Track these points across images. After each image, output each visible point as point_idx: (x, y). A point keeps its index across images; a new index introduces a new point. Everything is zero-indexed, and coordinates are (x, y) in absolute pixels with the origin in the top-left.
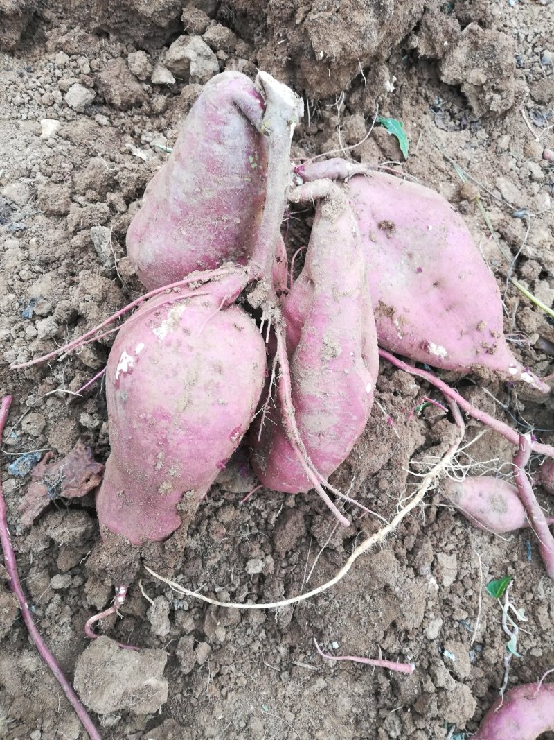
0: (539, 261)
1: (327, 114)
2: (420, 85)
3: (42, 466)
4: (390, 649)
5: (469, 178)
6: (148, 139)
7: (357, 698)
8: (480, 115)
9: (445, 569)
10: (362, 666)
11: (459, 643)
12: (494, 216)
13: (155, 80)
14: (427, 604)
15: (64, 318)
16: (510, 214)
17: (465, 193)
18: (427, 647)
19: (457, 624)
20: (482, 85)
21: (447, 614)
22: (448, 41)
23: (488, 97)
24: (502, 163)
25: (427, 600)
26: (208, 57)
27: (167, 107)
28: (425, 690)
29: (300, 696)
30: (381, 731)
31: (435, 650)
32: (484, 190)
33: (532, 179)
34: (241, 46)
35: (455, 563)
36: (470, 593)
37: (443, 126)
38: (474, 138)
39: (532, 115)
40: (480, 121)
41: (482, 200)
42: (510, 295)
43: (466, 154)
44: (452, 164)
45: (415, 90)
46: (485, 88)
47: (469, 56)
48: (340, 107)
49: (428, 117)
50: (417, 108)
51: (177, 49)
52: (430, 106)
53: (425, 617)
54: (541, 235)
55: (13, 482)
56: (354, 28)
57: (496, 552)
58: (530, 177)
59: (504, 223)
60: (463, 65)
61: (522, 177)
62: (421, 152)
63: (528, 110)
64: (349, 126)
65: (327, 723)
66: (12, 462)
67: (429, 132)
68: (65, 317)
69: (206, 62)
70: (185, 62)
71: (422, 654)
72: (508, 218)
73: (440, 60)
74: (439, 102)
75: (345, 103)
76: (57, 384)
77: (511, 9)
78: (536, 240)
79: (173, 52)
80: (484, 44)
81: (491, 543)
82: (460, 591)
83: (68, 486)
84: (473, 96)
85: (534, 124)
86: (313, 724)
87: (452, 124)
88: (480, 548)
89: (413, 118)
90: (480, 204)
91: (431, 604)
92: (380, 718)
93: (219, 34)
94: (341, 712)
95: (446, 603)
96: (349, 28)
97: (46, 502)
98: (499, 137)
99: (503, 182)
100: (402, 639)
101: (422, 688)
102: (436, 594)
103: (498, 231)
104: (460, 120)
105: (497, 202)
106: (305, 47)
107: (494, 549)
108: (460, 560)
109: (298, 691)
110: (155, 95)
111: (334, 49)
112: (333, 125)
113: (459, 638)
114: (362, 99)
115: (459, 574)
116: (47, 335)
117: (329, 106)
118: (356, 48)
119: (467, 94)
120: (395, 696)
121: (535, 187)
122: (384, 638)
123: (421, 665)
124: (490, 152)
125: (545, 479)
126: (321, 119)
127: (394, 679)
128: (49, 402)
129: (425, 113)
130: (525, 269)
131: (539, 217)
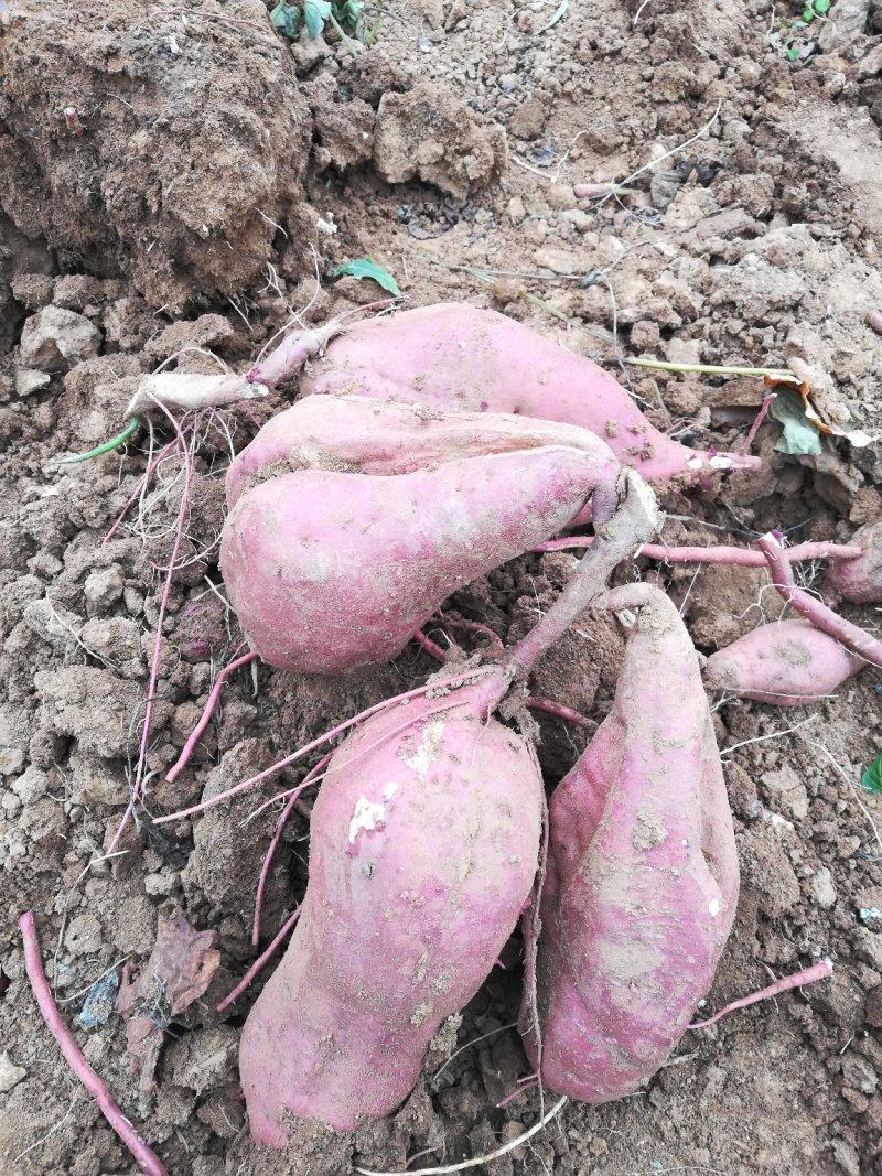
0: (648, 317)
1: (266, 302)
2: (368, 204)
3: (126, 988)
4: (781, 957)
5: (497, 276)
6: (53, 468)
7: (783, 1065)
8: (465, 194)
9: (785, 793)
10: (757, 1009)
11: (874, 888)
12: (559, 301)
13: (23, 391)
14: (790, 859)
15: (47, 757)
16: (579, 287)
17: (504, 295)
18: (832, 922)
19: (852, 861)
20: (443, 156)
21: (829, 857)
22: (366, 130)
23: (458, 167)
24: (529, 233)
25: (787, 851)
26: (74, 323)
27: (56, 416)
28: (867, 987)
29: (698, 1114)
30: (847, 1092)
31: (846, 919)
32: (526, 278)
33: (580, 231)
34: (109, 286)
35: (793, 774)
36: (843, 805)
37: (428, 234)
38: (476, 226)
39: (531, 158)
40: (471, 203)
41: (532, 292)
42: (637, 380)
43: (478, 249)
44: (466, 272)
45: (364, 213)
46: (449, 158)
47: (405, 133)
48: (276, 283)
49: (400, 235)
50: (381, 233)
51: (30, 337)
52: (396, 221)
53: (800, 879)
54: (632, 288)
55: (97, 1039)
56: (225, 174)
57: (843, 728)
58: (576, 229)
59: (577, 302)
60: (405, 149)
61: (565, 235)
62: (417, 279)
63: (524, 155)
64: (301, 300)
65: (763, 1132)
66: (79, 1010)
67: (413, 251)
68: (47, 753)
69: (75, 330)
70: (48, 346)
71: (831, 937)
72: (578, 293)
73: (372, 160)
74: (406, 211)
75: (280, 276)
76: (87, 856)
77: (428, 57)
78: (630, 298)
79: (27, 343)
80: (413, 108)
81: (827, 719)
82: (827, 811)
83: (176, 995)
84: (441, 177)
85: (540, 166)
86: (744, 1146)
87: (436, 225)
88: (817, 735)
89: (383, 247)
90: (532, 297)
91: (796, 854)
92: (835, 1075)
93: (72, 287)
94: (773, 1101)
95: (818, 840)
96: (219, 178)
97: (159, 1039)
98: (505, 206)
99: (543, 255)
100: (789, 932)
101: (862, 986)
102: (795, 837)
103: (575, 316)
104: (444, 215)
105: (551, 283)
106: (182, 235)
107: (837, 725)
108: (799, 768)
109: (690, 1107)
110: (33, 410)
111: (216, 212)
112: (281, 311)
113: (869, 881)
114: (298, 259)
115: (809, 788)
116: (35, 793)
117: (262, 292)
118: (243, 195)
119: (433, 180)
120: (834, 1026)
121: (591, 237)
122: (762, 946)
123: (840, 954)
124: (506, 229)
125: (842, 587)
126: (263, 313)
127: (813, 999)
128: (89, 889)
129: (395, 233)
130: (636, 337)
131: (618, 268)
